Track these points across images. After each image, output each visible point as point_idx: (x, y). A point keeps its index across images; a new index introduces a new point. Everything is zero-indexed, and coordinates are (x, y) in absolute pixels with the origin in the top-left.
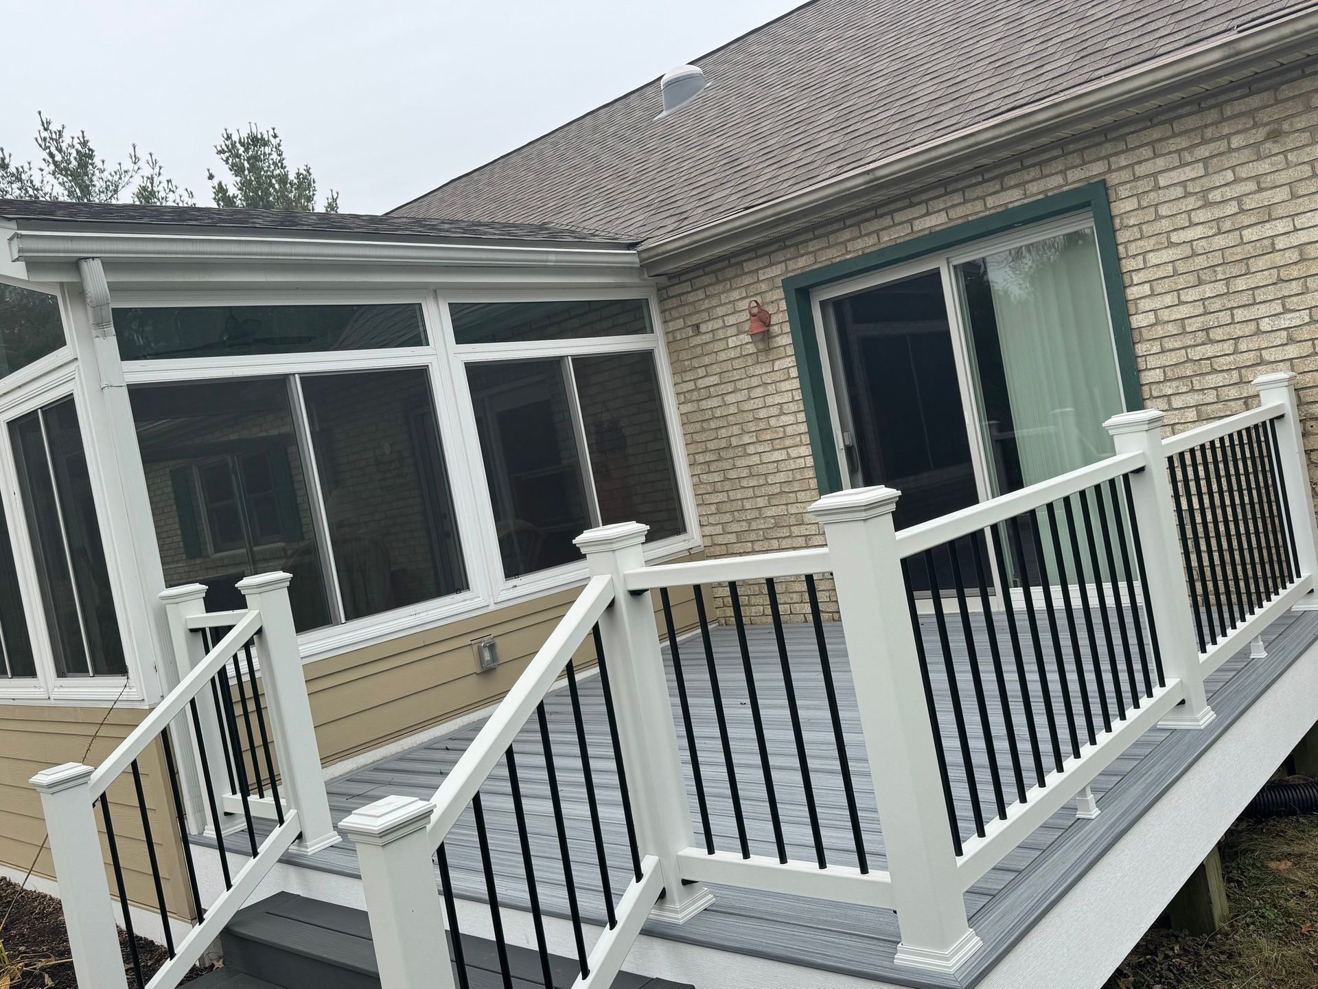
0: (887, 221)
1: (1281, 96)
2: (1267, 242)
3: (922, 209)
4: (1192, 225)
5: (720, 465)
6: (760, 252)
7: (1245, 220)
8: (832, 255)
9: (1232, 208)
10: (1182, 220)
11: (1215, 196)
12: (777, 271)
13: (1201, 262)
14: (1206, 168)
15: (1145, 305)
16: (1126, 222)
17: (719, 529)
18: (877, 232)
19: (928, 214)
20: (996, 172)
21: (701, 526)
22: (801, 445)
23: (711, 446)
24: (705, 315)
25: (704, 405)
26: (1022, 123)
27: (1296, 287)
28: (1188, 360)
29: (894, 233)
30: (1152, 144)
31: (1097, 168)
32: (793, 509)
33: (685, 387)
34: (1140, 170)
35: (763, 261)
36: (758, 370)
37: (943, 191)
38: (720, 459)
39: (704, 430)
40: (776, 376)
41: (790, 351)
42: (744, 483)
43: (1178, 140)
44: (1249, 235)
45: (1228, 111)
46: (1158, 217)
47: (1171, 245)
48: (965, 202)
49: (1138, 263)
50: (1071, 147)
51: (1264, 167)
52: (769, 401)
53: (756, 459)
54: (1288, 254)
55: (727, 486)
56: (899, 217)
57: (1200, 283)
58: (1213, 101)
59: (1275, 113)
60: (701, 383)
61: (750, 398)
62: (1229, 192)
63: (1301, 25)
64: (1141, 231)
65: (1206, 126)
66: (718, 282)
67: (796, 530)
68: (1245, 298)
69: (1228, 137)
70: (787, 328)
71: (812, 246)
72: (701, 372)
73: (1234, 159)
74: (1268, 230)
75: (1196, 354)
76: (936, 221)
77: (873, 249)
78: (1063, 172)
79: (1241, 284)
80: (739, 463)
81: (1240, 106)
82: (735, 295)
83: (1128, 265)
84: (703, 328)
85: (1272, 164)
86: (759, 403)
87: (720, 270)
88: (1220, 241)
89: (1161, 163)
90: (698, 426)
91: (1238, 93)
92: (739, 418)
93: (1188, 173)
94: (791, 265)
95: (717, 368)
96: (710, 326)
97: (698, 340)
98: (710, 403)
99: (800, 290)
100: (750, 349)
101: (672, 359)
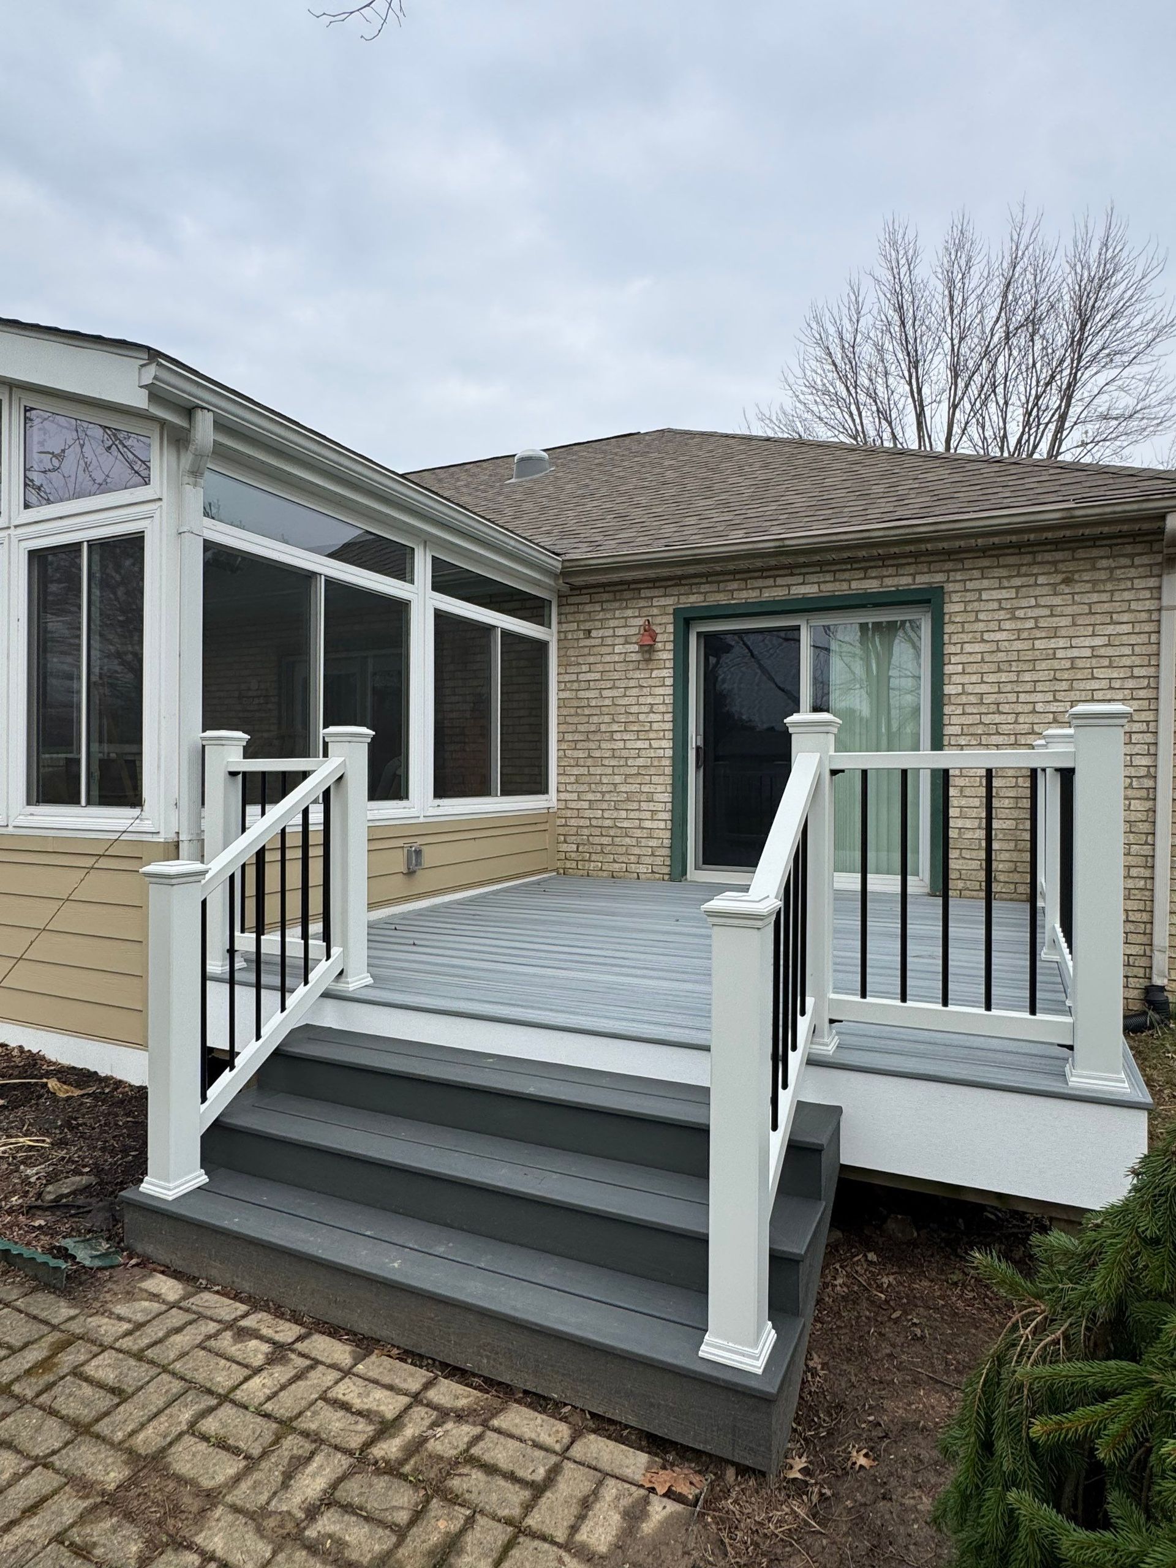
0: (771, 582)
1: (1077, 556)
2: (1051, 652)
3: (800, 579)
4: (1000, 630)
5: (586, 745)
6: (657, 584)
7: (1038, 634)
8: (722, 599)
9: (1030, 624)
10: (994, 626)
11: (1020, 613)
12: (670, 601)
13: (1002, 656)
14: (1017, 593)
15: (956, 679)
16: (953, 619)
17: (575, 796)
18: (761, 589)
19: (803, 583)
20: (863, 565)
21: (558, 791)
22: (664, 738)
23: (581, 728)
24: (598, 624)
25: (581, 694)
26: (907, 531)
27: (1065, 685)
28: (981, 723)
29: (774, 592)
30: (982, 569)
31: (939, 578)
32: (645, 789)
33: (567, 678)
34: (970, 585)
35: (661, 591)
36: (637, 674)
37: (818, 569)
38: (588, 740)
39: (577, 714)
40: (651, 682)
41: (670, 664)
42: (606, 762)
43: (1001, 570)
44: (1038, 644)
45: (1039, 558)
46: (977, 620)
47: (983, 641)
48: (835, 581)
49: (957, 649)
50: (923, 559)
51: (1057, 600)
52: (642, 700)
53: (621, 744)
54: (1063, 662)
55: (589, 762)
56: (779, 581)
57: (999, 670)
58: (1030, 549)
59: (1071, 566)
60: (582, 677)
61: (625, 696)
62: (1030, 613)
64: (963, 627)
65: (1022, 565)
66: (615, 600)
67: (644, 806)
68: (1028, 687)
69: (1036, 575)
70: (670, 646)
71: (705, 588)
72: (585, 668)
73: (1038, 591)
74: (1053, 643)
75: (986, 719)
76: (809, 590)
77: (754, 600)
78: (913, 575)
79: (1027, 677)
80: (604, 745)
81: (1048, 557)
82: (629, 613)
83: (949, 649)
84: (594, 634)
85: (1063, 600)
86: (633, 701)
87: (619, 591)
88: (1018, 645)
89: (986, 583)
90: (573, 711)
91: (1049, 547)
92: (612, 710)
93: (1004, 594)
94: (683, 599)
95: (600, 667)
96: (601, 633)
97: (588, 642)
98: (588, 694)
99: (685, 620)
100: (634, 657)
101: (562, 653)
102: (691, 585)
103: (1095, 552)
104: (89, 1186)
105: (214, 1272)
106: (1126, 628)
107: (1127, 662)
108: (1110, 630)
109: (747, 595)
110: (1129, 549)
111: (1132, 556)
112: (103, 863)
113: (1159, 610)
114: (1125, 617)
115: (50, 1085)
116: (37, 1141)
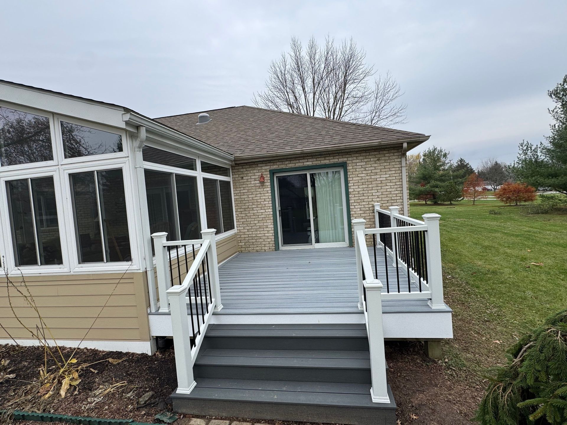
0: (298, 161)
1: (380, 153)
2: (375, 179)
3: (306, 160)
4: (362, 173)
5: (245, 212)
6: (263, 162)
7: (372, 174)
8: (283, 166)
9: (370, 172)
10: (360, 172)
11: (367, 169)
12: (268, 167)
13: (363, 181)
14: (366, 163)
15: (352, 187)
16: (350, 171)
17: (242, 228)
18: (295, 163)
19: (307, 162)
20: (324, 156)
21: (237, 227)
22: (269, 209)
23: (243, 207)
24: (245, 175)
25: (242, 197)
26: (338, 147)
27: (380, 188)
28: (359, 199)
29: (299, 164)
30: (356, 157)
31: (345, 159)
32: (265, 224)
33: (237, 192)
34: (353, 161)
35: (265, 165)
36: (259, 190)
37: (311, 157)
38: (245, 211)
39: (241, 203)
40: (264, 192)
41: (270, 186)
42: (252, 217)
43: (361, 157)
44: (372, 177)
45: (371, 154)
46: (356, 171)
47: (358, 177)
48: (316, 161)
49: (351, 179)
50: (340, 154)
51: (376, 165)
52: (261, 198)
53: (256, 211)
54: (379, 181)
55: (246, 217)
56: (300, 161)
57: (363, 184)
58: (368, 151)
59: (379, 156)
60: (241, 191)
61: (256, 197)
62: (370, 169)
63: (392, 142)
64: (352, 173)
65: (367, 156)
66: (250, 168)
67: (265, 229)
68: (371, 189)
69: (370, 158)
70: (269, 181)
71: (278, 163)
72: (242, 189)
74: (376, 177)
75: (361, 198)
76: (309, 163)
77: (293, 167)
78: (338, 159)
79: (370, 186)
80: (250, 212)
81: (373, 153)
82: (255, 171)
83: (349, 179)
84: (244, 178)
85: (378, 165)
86: (259, 198)
87: (251, 165)
88: (367, 177)
89: (358, 161)
90: (239, 202)
91: (373, 151)
92: (252, 201)
93: (362, 164)
94: (272, 167)
95: (247, 188)
96: (246, 178)
97: (242, 181)
98: (244, 197)
99: (272, 173)
100: (258, 185)
101: (234, 184)
102: (274, 162)
103: (385, 152)
104: (153, 395)
105: (211, 413)
106: (394, 172)
107: (394, 181)
108: (390, 173)
109: (291, 165)
110: (393, 151)
111: (394, 153)
112: (122, 281)
113: (401, 167)
114: (393, 169)
115: (110, 361)
116: (122, 383)
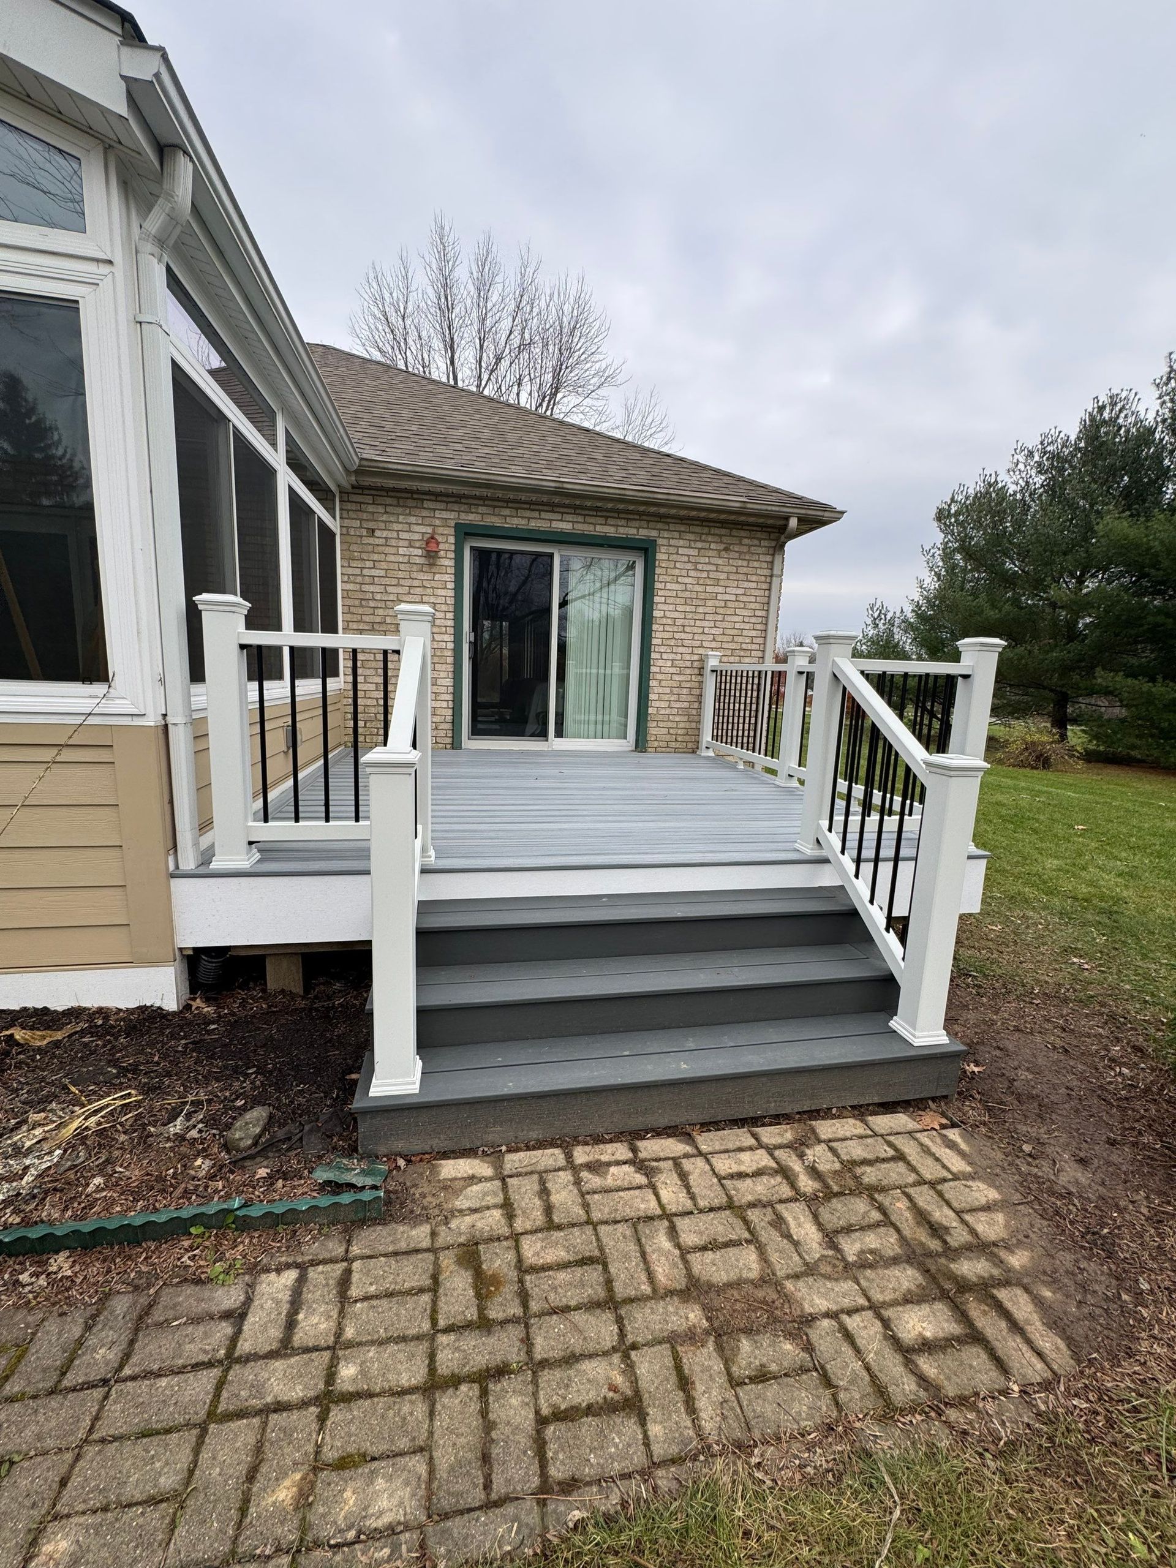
0: (536, 514)
2: (715, 595)
3: (559, 516)
4: (688, 576)
6: (439, 498)
7: (709, 582)
8: (496, 521)
9: (704, 575)
10: (684, 573)
11: (700, 567)
12: (452, 515)
13: (687, 594)
14: (699, 552)
15: (660, 607)
16: (660, 564)
18: (529, 519)
19: (561, 520)
20: (605, 514)
22: (446, 633)
23: (366, 618)
24: (382, 525)
25: (366, 588)
27: (720, 617)
28: (673, 638)
29: (539, 523)
30: (680, 532)
31: (654, 533)
33: (350, 571)
34: (672, 542)
35: (443, 506)
36: (421, 576)
39: (361, 606)
40: (433, 584)
41: (450, 570)
43: (690, 535)
44: (709, 589)
45: (712, 531)
46: (675, 568)
47: (678, 582)
48: (585, 522)
49: (661, 586)
50: (643, 517)
51: (720, 561)
52: (425, 599)
54: (721, 602)
56: (543, 515)
57: (686, 604)
58: (708, 524)
59: (729, 540)
60: (365, 572)
61: (409, 593)
62: (705, 567)
63: (769, 508)
64: (666, 571)
65: (703, 534)
66: (398, 506)
68: (701, 617)
69: (710, 542)
70: (450, 555)
71: (481, 509)
72: (369, 564)
73: (711, 553)
74: (716, 589)
75: (677, 636)
76: (565, 526)
77: (522, 527)
78: (638, 529)
79: (701, 610)
81: (717, 531)
82: (413, 519)
83: (656, 585)
84: (378, 533)
85: (723, 561)
86: (417, 599)
87: (402, 498)
88: (697, 588)
89: (681, 543)
90: (357, 602)
91: (718, 524)
93: (691, 552)
94: (463, 516)
95: (384, 565)
96: (385, 534)
97: (371, 540)
98: (372, 588)
99: (464, 532)
100: (418, 560)
101: (345, 547)
102: (471, 504)
103: (743, 533)
104: (271, 1117)
105: (491, 1138)
106: (754, 585)
107: (753, 606)
108: (746, 585)
109: (517, 522)
110: (759, 535)
111: (760, 539)
112: (67, 755)
113: (771, 576)
114: (754, 578)
115: (17, 1037)
116: (122, 1097)
